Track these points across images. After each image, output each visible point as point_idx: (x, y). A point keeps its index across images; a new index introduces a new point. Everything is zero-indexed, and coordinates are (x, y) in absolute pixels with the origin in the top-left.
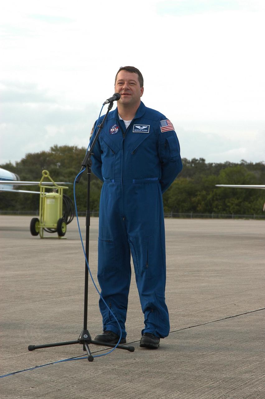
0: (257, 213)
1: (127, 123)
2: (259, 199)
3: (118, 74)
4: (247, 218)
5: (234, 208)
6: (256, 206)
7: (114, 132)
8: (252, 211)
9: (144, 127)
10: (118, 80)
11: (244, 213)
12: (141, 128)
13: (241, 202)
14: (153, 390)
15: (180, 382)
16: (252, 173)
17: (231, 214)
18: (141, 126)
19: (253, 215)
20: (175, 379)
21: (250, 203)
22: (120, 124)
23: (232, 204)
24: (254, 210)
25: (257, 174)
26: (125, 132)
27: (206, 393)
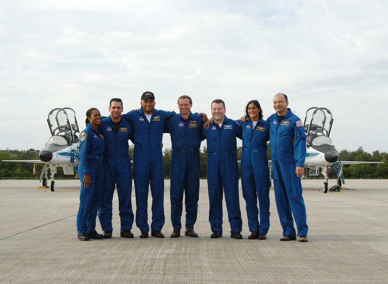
0: (16, 176)
1: (220, 125)
2: (17, 169)
3: (212, 104)
4: (11, 179)
5: (3, 174)
6: (15, 173)
7: (214, 129)
8: (13, 175)
9: (229, 126)
10: (212, 108)
11: (9, 176)
12: (228, 127)
13: (7, 171)
14: (16, 267)
15: (28, 262)
16: (13, 155)
17: (2, 177)
18: (228, 126)
19: (14, 177)
20: (24, 261)
21: (12, 171)
22: (217, 126)
23: (3, 172)
24: (14, 174)
25: (16, 156)
26: (220, 130)
27: (45, 267)
